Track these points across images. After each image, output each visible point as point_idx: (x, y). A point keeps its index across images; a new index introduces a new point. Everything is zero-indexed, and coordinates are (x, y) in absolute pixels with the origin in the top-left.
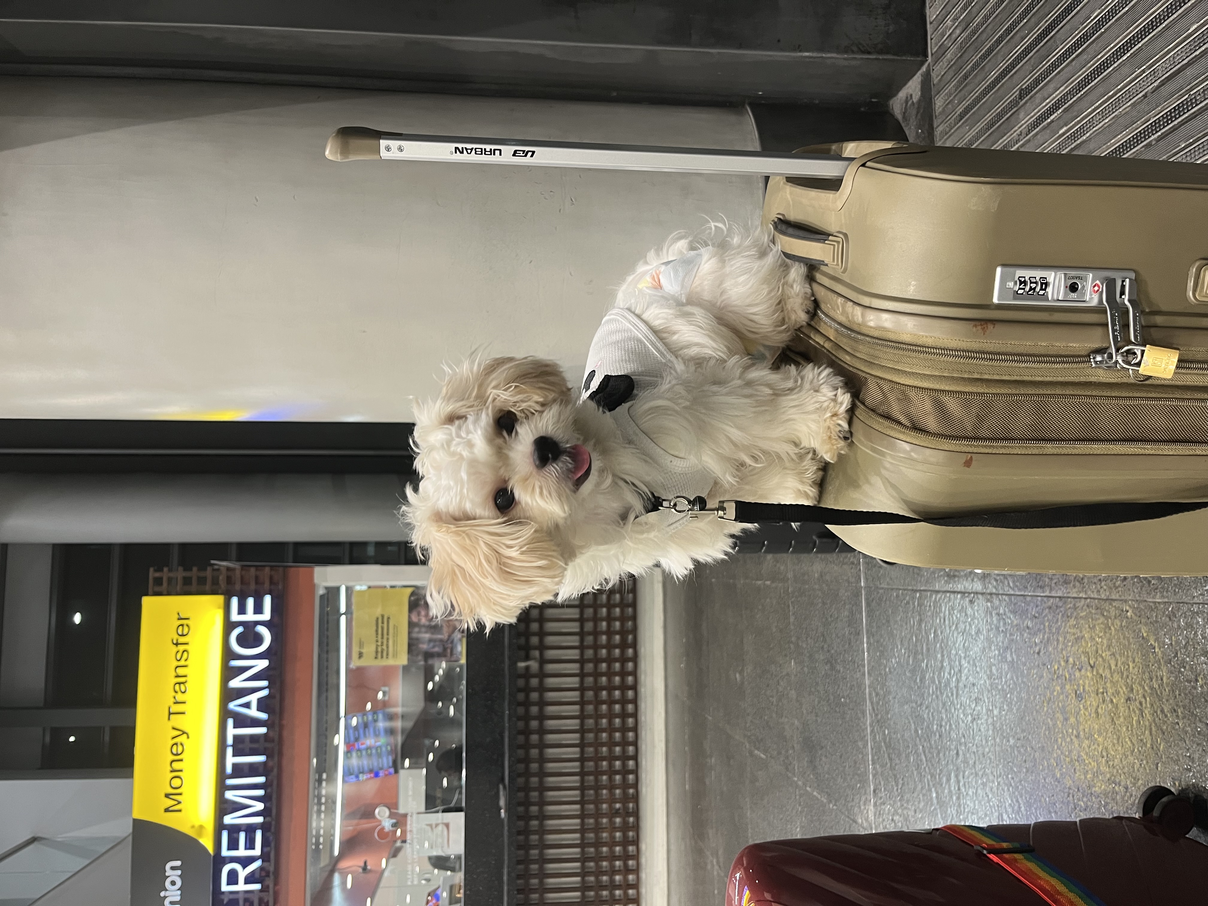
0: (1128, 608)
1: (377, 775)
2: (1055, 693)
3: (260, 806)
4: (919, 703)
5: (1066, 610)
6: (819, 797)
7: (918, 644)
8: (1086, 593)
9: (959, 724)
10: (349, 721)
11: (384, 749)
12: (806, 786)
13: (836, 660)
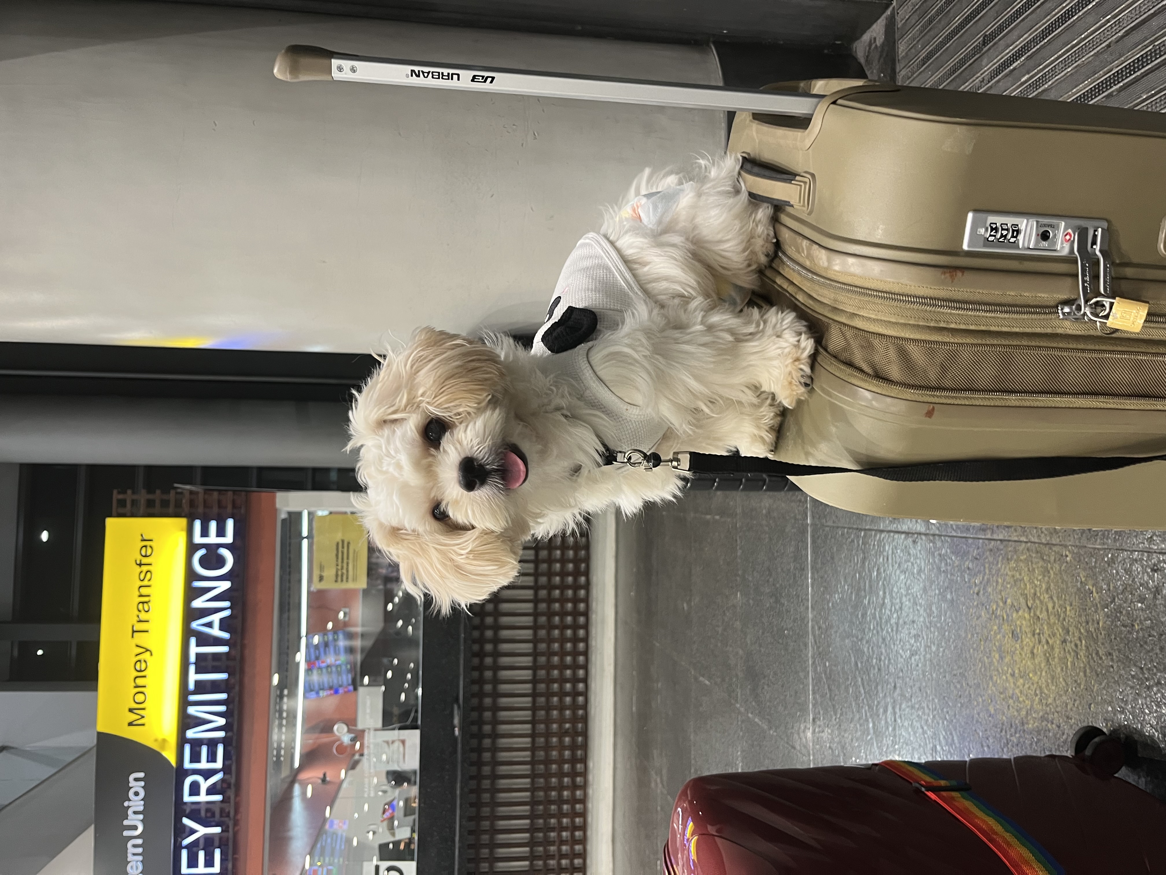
0: (1067, 553)
1: (336, 692)
2: (992, 633)
3: (222, 721)
4: (860, 637)
5: (1006, 554)
6: (760, 723)
7: (862, 581)
8: (1027, 537)
9: (898, 659)
10: (310, 640)
11: (344, 667)
12: (748, 713)
13: (781, 594)
